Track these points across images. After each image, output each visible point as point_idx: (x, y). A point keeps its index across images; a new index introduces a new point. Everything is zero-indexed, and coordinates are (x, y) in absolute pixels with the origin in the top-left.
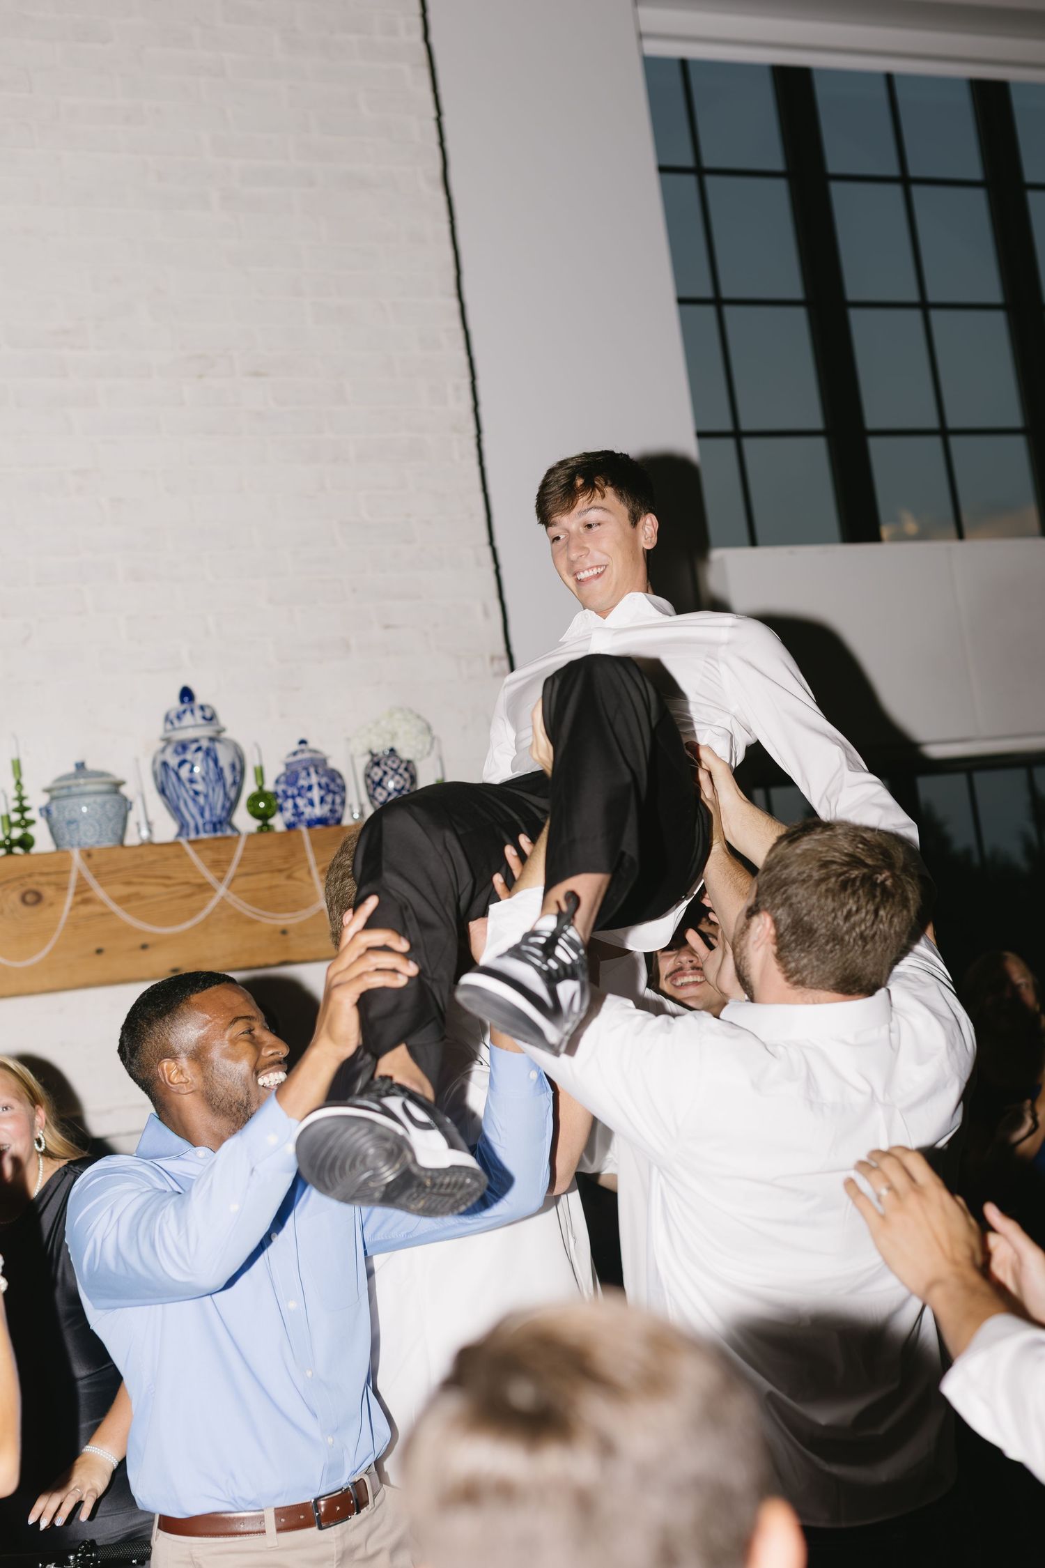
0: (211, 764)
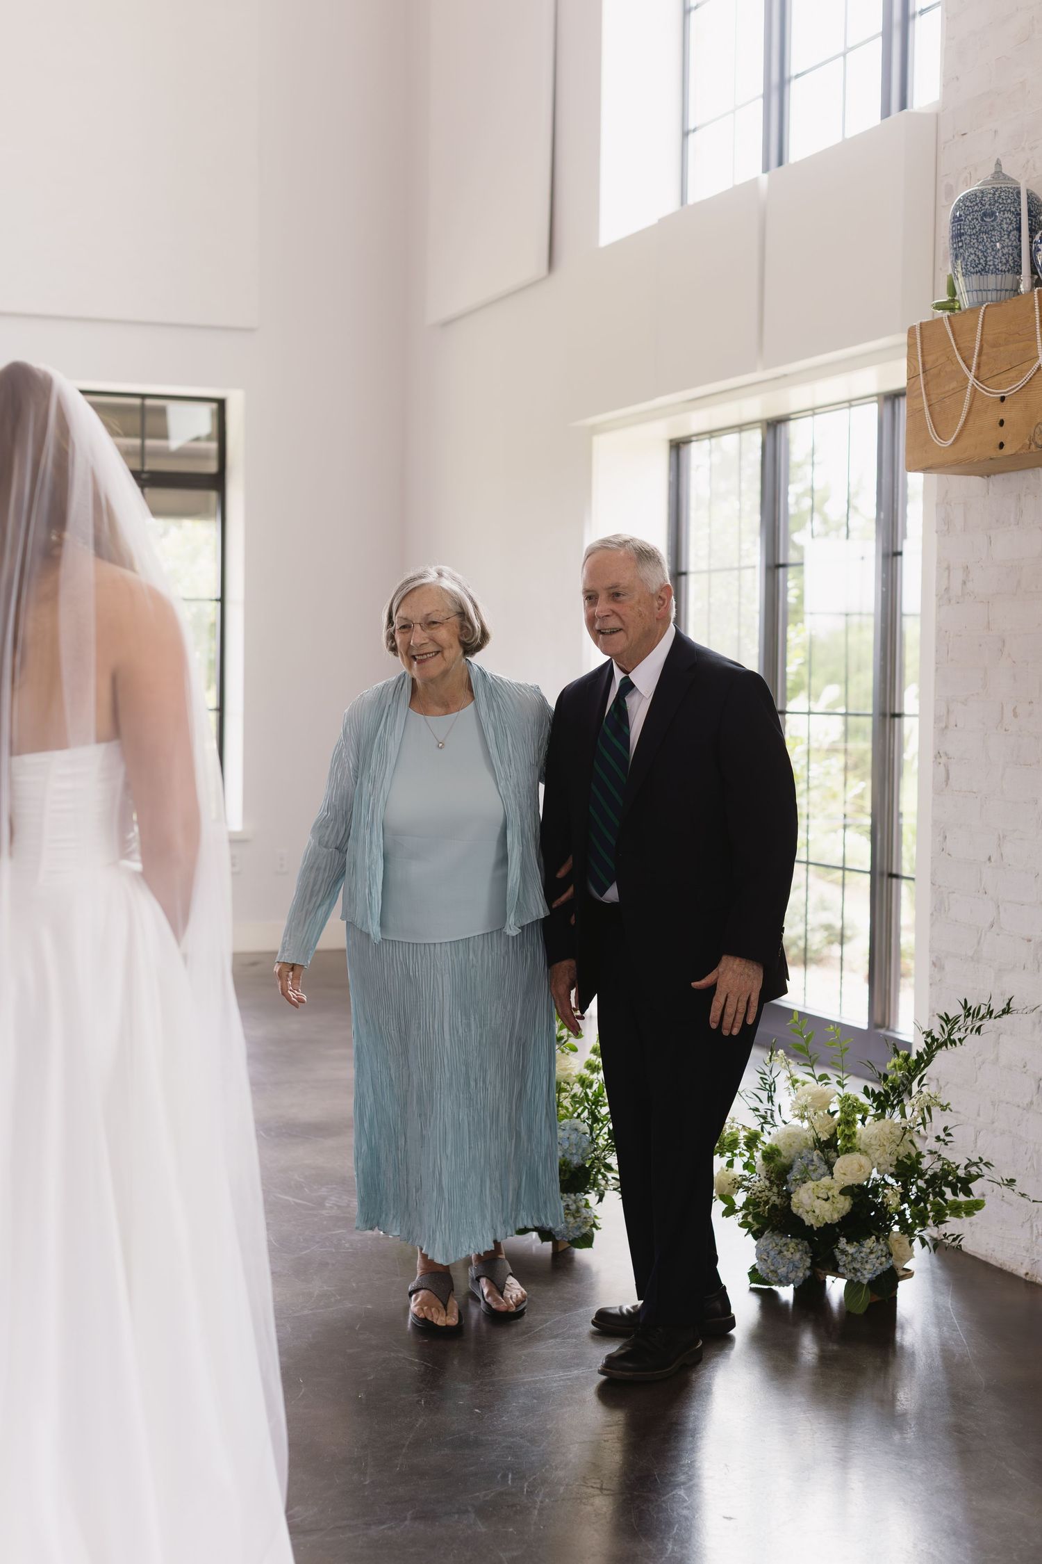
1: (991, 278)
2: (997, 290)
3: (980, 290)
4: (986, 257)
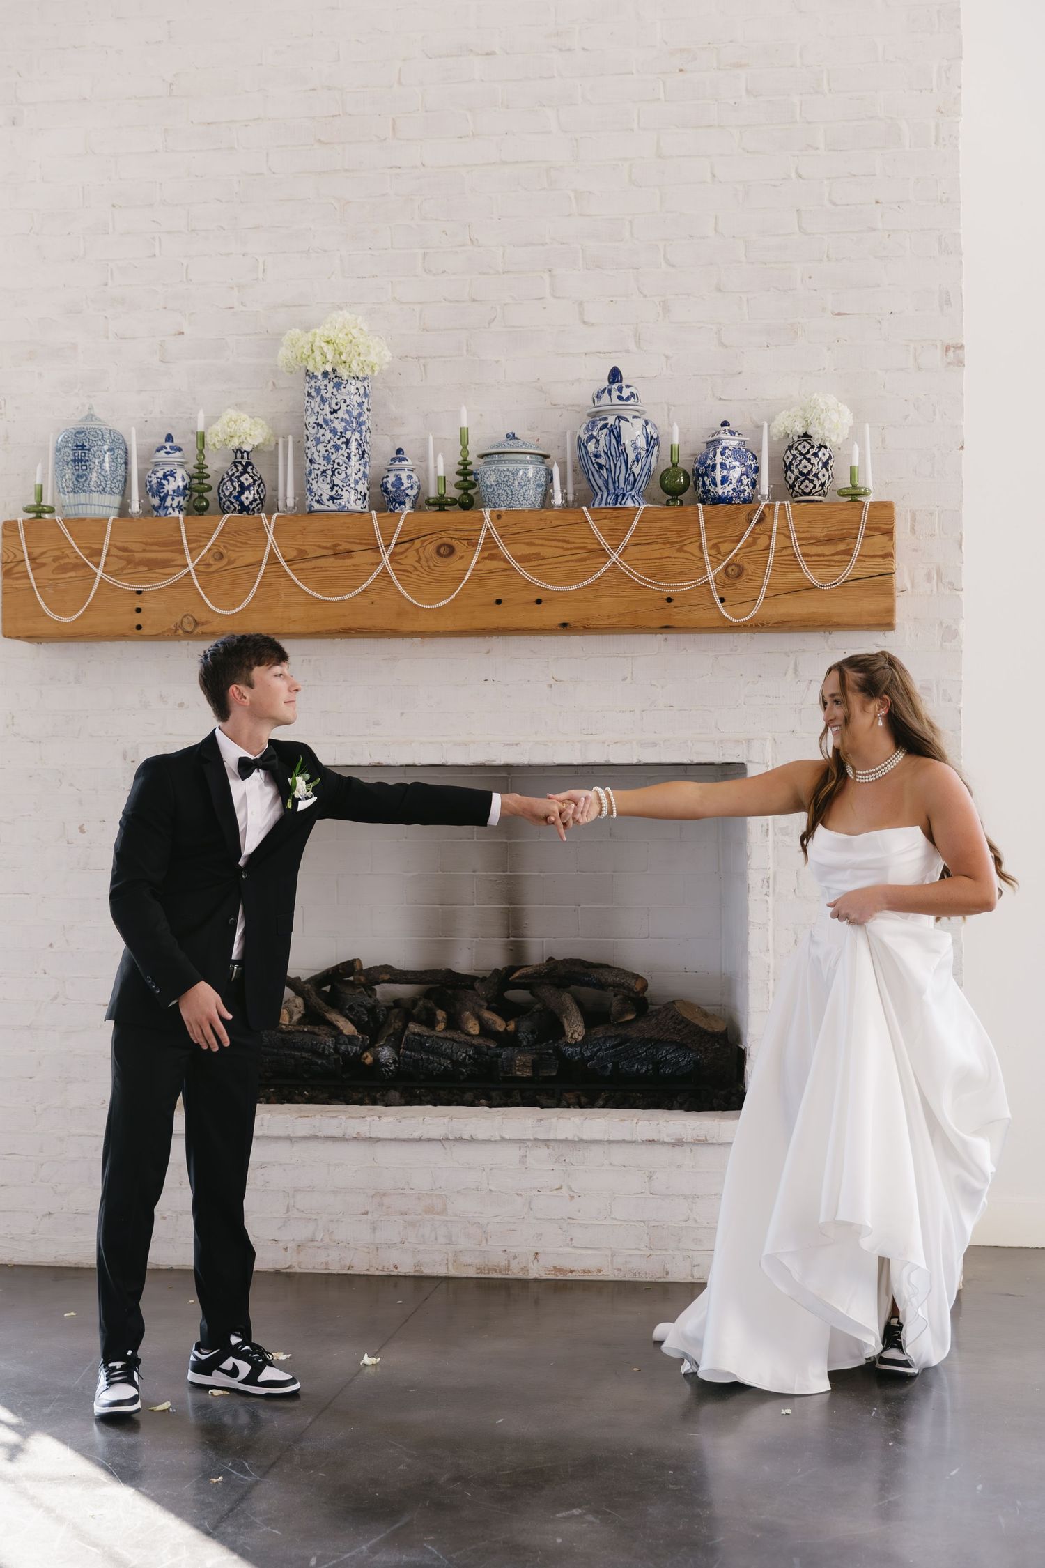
0: (614, 441)
1: (108, 496)
2: (110, 507)
3: (98, 505)
4: (106, 481)
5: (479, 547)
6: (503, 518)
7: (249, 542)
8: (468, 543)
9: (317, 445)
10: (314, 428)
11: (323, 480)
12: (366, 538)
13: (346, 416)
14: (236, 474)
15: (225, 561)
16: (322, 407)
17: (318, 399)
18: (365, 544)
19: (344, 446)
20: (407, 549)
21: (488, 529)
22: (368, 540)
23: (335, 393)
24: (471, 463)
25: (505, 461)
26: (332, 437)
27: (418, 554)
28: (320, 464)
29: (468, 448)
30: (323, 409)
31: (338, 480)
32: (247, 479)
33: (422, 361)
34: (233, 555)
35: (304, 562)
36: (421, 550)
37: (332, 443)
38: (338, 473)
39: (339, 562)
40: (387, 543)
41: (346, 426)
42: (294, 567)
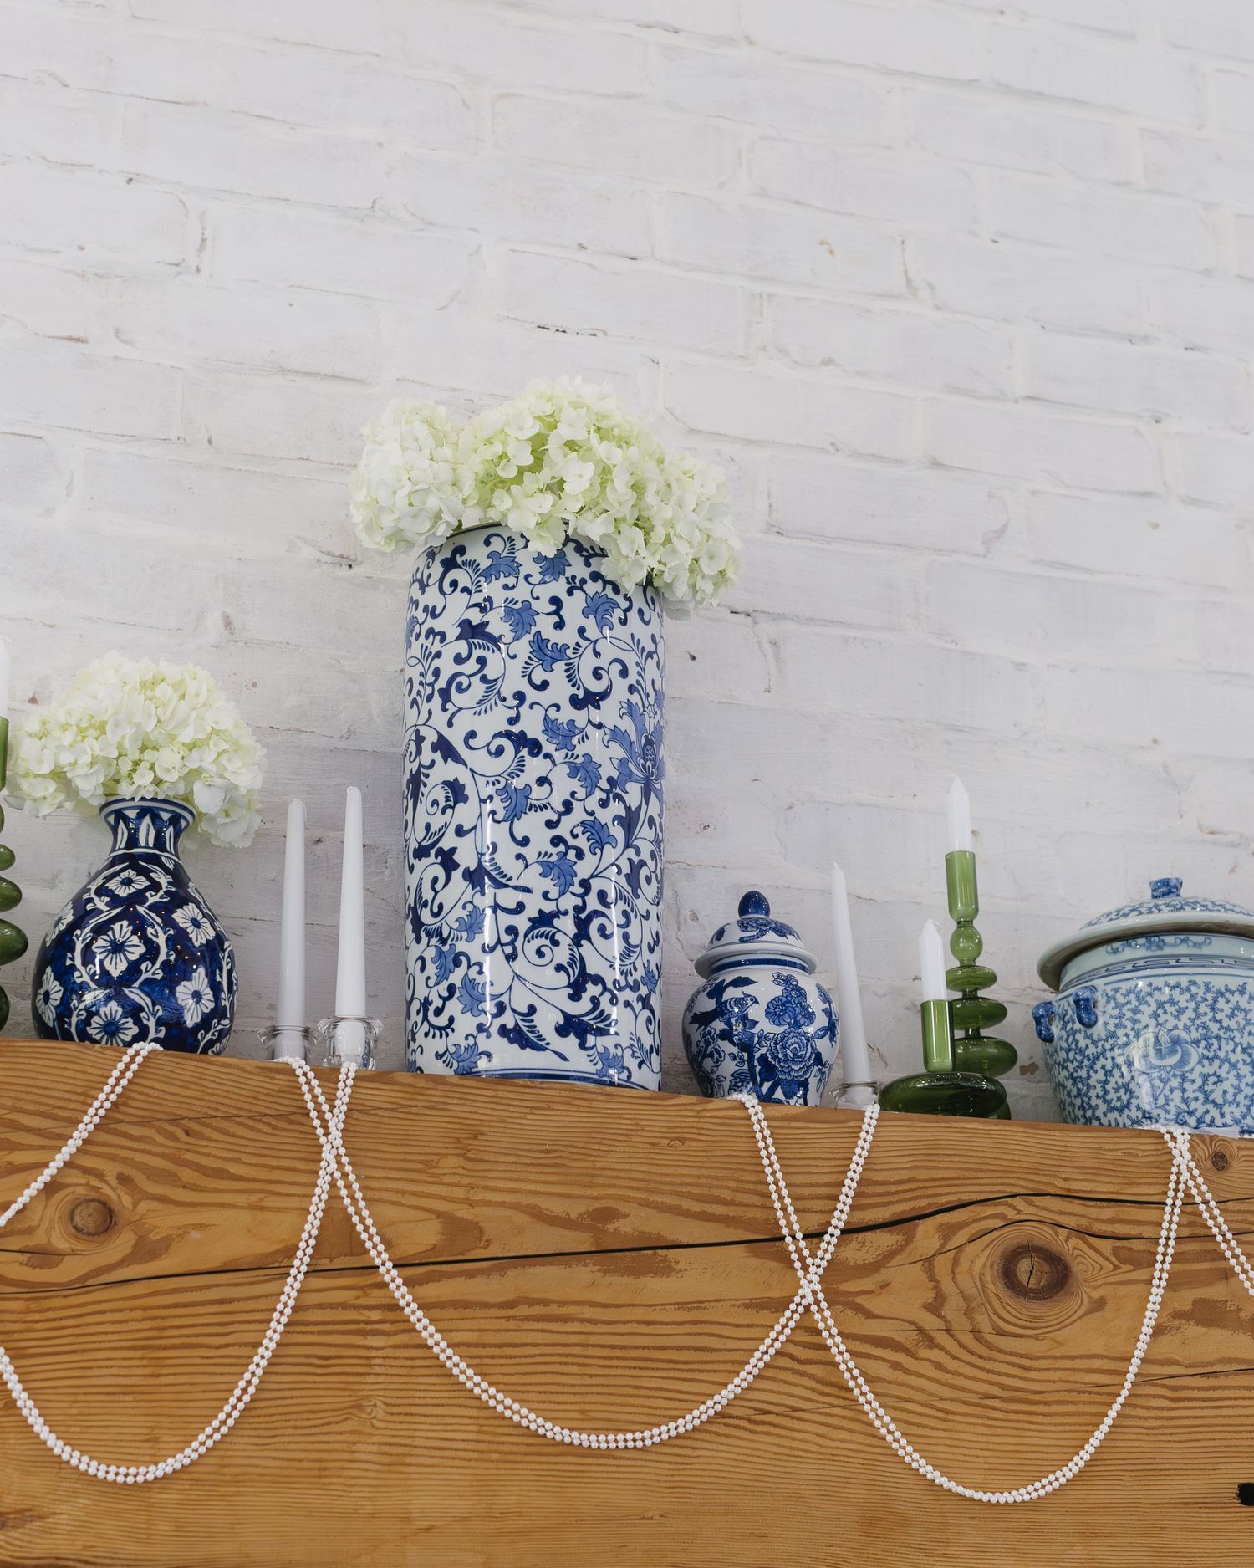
5: (1162, 1270)
6: (1236, 1168)
7: (235, 1169)
8: (1115, 1251)
9: (513, 815)
10: (500, 751)
11: (540, 953)
12: (726, 1194)
13: (627, 725)
14: (152, 898)
15: (121, 1244)
16: (539, 676)
17: (523, 648)
18: (725, 1220)
19: (618, 832)
20: (890, 1255)
21: (1189, 1202)
22: (731, 1203)
23: (592, 632)
24: (990, 979)
25: (1222, 958)
26: (581, 793)
27: (932, 1278)
28: (527, 890)
29: (977, 923)
30: (544, 685)
31: (603, 956)
32: (196, 924)
33: (767, 629)
34: (164, 1221)
35: (470, 1275)
36: (942, 1264)
37: (578, 814)
38: (602, 929)
39: (616, 1286)
40: (814, 1223)
41: (623, 762)
42: (432, 1291)
